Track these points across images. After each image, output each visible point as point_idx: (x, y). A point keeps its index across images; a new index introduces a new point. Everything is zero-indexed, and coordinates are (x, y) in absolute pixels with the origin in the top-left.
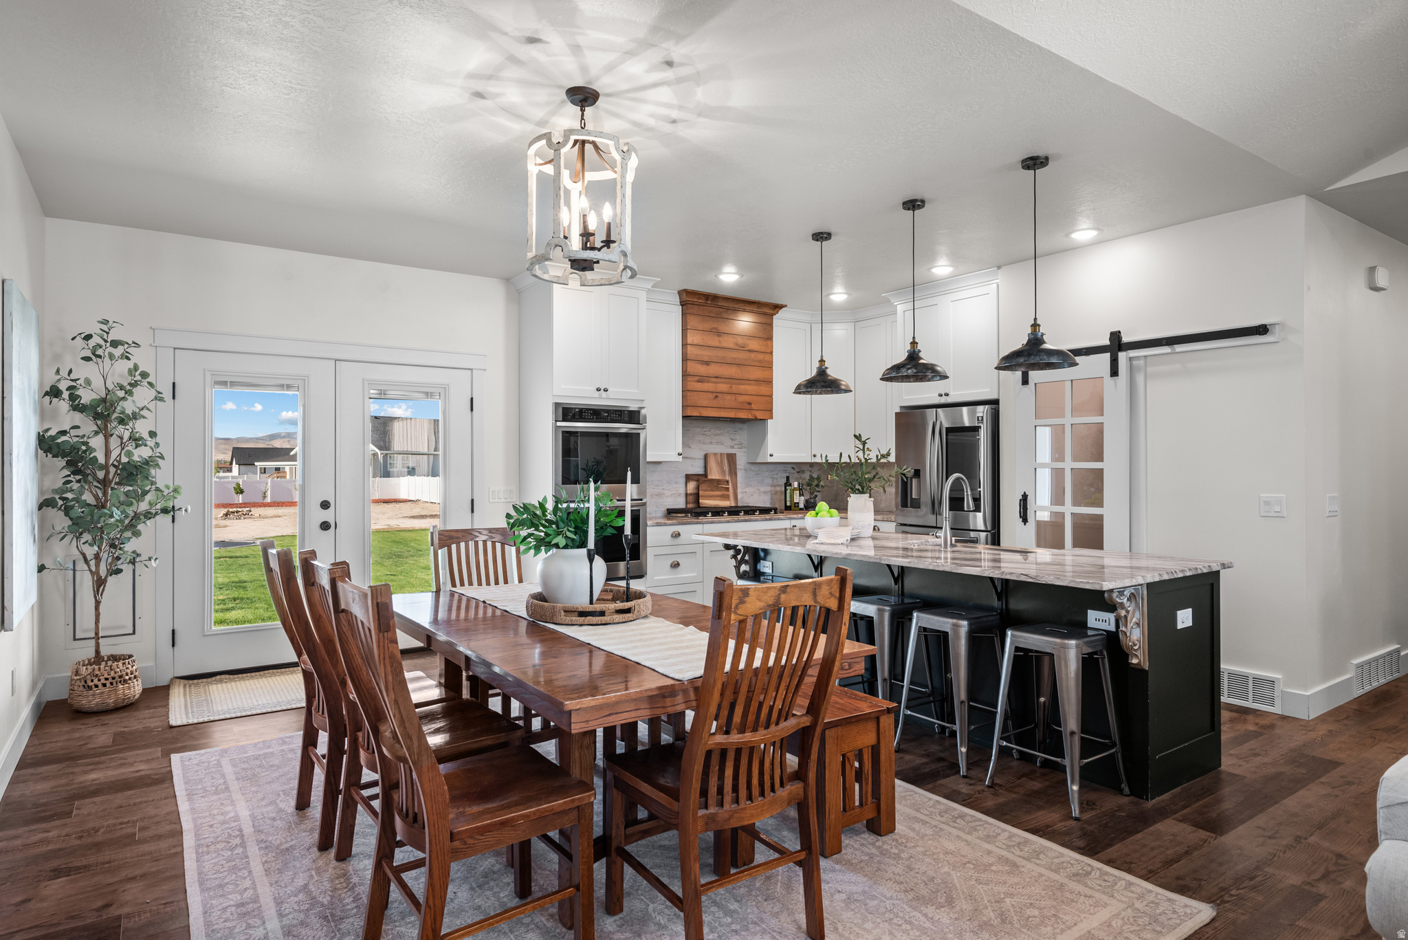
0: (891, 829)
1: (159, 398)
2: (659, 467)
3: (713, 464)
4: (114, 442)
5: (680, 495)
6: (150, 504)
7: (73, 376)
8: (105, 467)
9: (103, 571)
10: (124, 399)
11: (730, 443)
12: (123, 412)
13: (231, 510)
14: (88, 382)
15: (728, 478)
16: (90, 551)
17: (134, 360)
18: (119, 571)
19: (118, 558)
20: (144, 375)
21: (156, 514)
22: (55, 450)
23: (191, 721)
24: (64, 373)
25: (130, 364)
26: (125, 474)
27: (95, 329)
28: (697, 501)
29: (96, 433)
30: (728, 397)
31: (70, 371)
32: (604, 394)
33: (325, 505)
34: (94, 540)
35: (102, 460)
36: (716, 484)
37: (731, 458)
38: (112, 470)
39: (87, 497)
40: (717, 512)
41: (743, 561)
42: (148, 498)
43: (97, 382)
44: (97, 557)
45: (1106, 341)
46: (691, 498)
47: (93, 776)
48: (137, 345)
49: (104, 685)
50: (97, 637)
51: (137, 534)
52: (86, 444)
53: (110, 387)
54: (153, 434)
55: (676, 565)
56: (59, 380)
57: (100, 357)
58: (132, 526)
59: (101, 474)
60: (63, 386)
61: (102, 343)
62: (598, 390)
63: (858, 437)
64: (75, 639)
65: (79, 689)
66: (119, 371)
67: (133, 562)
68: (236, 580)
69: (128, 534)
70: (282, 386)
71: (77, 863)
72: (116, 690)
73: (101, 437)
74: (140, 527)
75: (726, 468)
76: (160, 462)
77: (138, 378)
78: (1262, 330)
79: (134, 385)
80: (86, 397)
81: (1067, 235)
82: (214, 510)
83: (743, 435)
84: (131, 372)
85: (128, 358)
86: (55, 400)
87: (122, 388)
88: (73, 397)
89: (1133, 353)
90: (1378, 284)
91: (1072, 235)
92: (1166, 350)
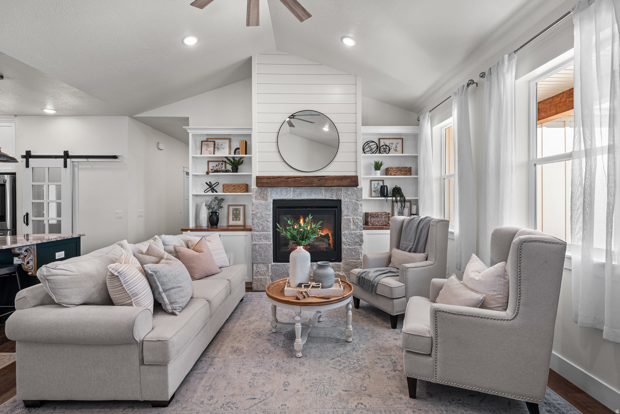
45: (62, 154)
78: (115, 157)
89: (73, 160)
90: (160, 148)
91: (45, 110)
92: (85, 160)
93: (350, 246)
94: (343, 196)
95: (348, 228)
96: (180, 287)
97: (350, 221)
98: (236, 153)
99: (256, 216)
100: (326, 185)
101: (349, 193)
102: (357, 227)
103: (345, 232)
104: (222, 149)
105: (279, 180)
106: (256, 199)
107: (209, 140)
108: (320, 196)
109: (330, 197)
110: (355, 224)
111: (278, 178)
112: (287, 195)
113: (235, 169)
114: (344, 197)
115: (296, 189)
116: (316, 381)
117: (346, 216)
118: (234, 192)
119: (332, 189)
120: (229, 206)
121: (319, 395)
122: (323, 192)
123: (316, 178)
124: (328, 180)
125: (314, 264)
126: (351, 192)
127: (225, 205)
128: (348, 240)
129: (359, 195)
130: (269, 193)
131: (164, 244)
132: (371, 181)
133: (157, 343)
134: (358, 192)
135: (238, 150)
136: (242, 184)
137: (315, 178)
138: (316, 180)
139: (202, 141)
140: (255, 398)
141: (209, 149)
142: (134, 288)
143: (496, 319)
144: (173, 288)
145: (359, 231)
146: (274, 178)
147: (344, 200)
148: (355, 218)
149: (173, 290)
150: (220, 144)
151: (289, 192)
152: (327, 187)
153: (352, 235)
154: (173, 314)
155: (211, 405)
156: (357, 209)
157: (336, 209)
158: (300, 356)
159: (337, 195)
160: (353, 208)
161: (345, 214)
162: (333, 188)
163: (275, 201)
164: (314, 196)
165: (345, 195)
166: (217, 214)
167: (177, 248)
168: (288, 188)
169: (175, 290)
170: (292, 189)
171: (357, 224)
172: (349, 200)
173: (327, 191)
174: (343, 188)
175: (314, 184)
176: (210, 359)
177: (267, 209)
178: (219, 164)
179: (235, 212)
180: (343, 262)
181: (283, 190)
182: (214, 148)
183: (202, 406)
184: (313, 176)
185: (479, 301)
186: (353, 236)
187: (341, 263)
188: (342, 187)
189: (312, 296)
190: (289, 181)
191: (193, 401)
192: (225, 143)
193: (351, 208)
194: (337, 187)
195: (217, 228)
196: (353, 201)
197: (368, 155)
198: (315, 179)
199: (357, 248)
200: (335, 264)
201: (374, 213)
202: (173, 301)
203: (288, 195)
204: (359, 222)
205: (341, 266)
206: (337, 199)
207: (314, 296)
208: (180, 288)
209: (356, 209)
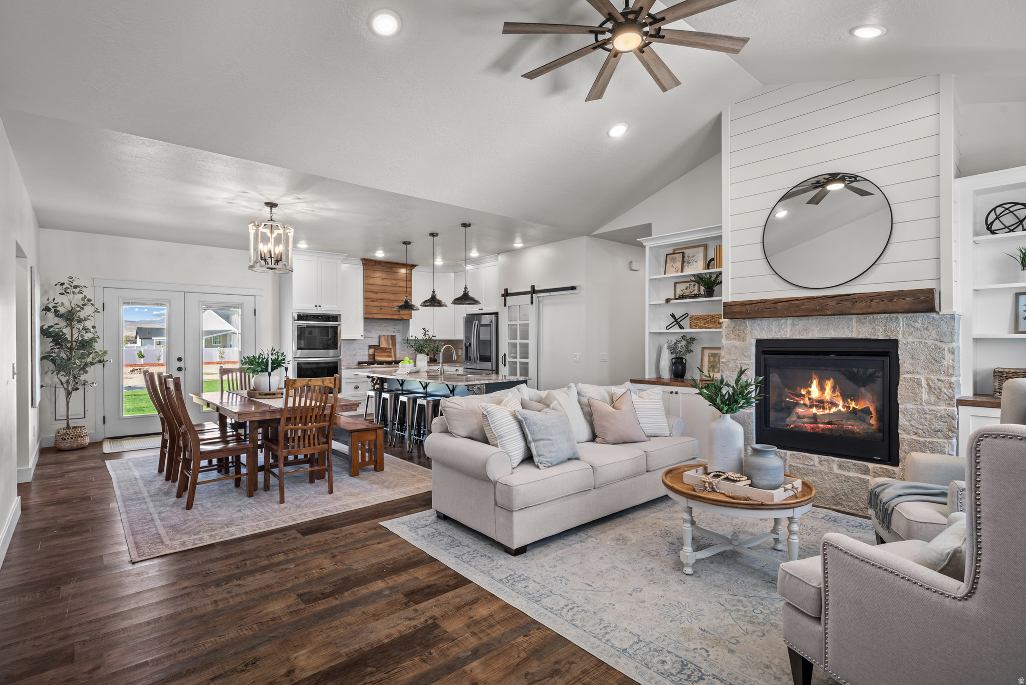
0: (382, 470)
1: (97, 311)
2: (355, 342)
3: (383, 340)
4: (75, 331)
5: (365, 355)
6: (93, 358)
7: (55, 302)
8: (71, 342)
9: (70, 388)
10: (79, 311)
11: (393, 330)
12: (79, 317)
13: (135, 368)
14: (63, 304)
15: (391, 347)
16: (64, 379)
17: (84, 294)
18: (77, 389)
19: (77, 383)
20: (89, 300)
21: (96, 363)
22: (48, 335)
23: (113, 451)
24: (51, 300)
25: (82, 296)
26: (81, 345)
27: (66, 281)
28: (374, 358)
29: (67, 327)
30: (387, 309)
31: (54, 299)
32: (319, 308)
33: (180, 359)
34: (67, 374)
35: (69, 339)
36: (384, 350)
37: (393, 338)
38: (74, 344)
39: (63, 355)
40: (381, 363)
41: (376, 383)
42: (91, 356)
43: (67, 304)
44: (68, 382)
45: (529, 289)
46: (371, 357)
47: (71, 467)
48: (86, 287)
49: (72, 438)
50: (68, 419)
51: (86, 372)
52: (62, 331)
53: (73, 306)
54: (94, 327)
55: (357, 388)
56: (48, 303)
57: (68, 293)
58: (84, 369)
59: (69, 345)
60: (50, 306)
61: (69, 287)
62: (316, 306)
63: (424, 329)
64: (56, 420)
65: (60, 440)
66: (77, 299)
67: (84, 384)
68: (138, 406)
69: (82, 372)
70: (157, 304)
71: (69, 486)
72: (77, 441)
73: (69, 328)
74: (87, 369)
75: (390, 342)
76: (98, 339)
77: (86, 302)
78: (573, 288)
79: (85, 305)
80: (62, 310)
81: (512, 244)
82: (124, 368)
83: (400, 327)
84: (83, 299)
85: (82, 293)
86: (48, 313)
87: (79, 306)
88: (56, 311)
89: (539, 295)
90: (633, 268)
91: (514, 245)
92: (548, 294)
93: (920, 437)
94: (901, 332)
95: (915, 398)
96: (550, 440)
97: (920, 385)
98: (710, 267)
99: (728, 366)
100: (855, 311)
101: (918, 325)
102: (939, 398)
103: (905, 405)
104: (694, 263)
105: (761, 306)
106: (727, 338)
107: (676, 252)
108: (846, 333)
109: (870, 335)
110: (933, 391)
111: (759, 304)
112: (779, 331)
113: (710, 293)
114: (904, 333)
115: (796, 320)
116: (677, 604)
117: (908, 373)
118: (706, 328)
119: (874, 319)
120: (703, 349)
121: (662, 617)
122: (855, 325)
123: (832, 299)
124: (858, 302)
125: (833, 461)
126: (923, 324)
127: (697, 348)
128: (913, 423)
129: (946, 329)
130: (749, 329)
131: (579, 394)
132: (1018, 295)
133: (505, 486)
134: (942, 322)
135: (712, 262)
136: (717, 315)
137: (830, 299)
138: (831, 303)
139: (667, 255)
140: (591, 586)
141: (675, 265)
142: (500, 430)
143: (931, 589)
144: (543, 440)
145: (946, 408)
146: (751, 303)
147: (904, 341)
148: (932, 377)
149: (543, 442)
150: (691, 255)
151: (783, 326)
152: (862, 316)
153: (926, 413)
154: (538, 467)
155: (547, 571)
156: (938, 359)
157: (886, 359)
158: (687, 572)
159: (885, 331)
160: (928, 357)
161: (908, 370)
162: (875, 316)
163: (759, 342)
164: (833, 333)
165: (907, 330)
166: (684, 361)
167: (591, 400)
168: (781, 320)
169: (545, 442)
170: (790, 321)
171: (938, 390)
172: (916, 340)
173: (863, 323)
174: (900, 316)
175: (828, 310)
176: (586, 536)
177: (745, 356)
178: (690, 285)
179: (712, 359)
180: (900, 467)
181: (772, 323)
182: (683, 262)
183: (540, 568)
184: (825, 296)
185: (942, 555)
186: (928, 416)
187: (896, 469)
188: (900, 314)
189: (721, 491)
190: (779, 308)
191: (537, 562)
192: (698, 252)
193: (922, 358)
194: (887, 315)
195: (683, 382)
196: (930, 342)
197: (1001, 235)
198: (829, 301)
199: (937, 442)
200: (881, 468)
201: (1012, 371)
202: (541, 453)
203: (781, 331)
204: (945, 387)
205: (895, 474)
206: (887, 338)
207: (723, 492)
208: (550, 442)
209: (936, 360)
